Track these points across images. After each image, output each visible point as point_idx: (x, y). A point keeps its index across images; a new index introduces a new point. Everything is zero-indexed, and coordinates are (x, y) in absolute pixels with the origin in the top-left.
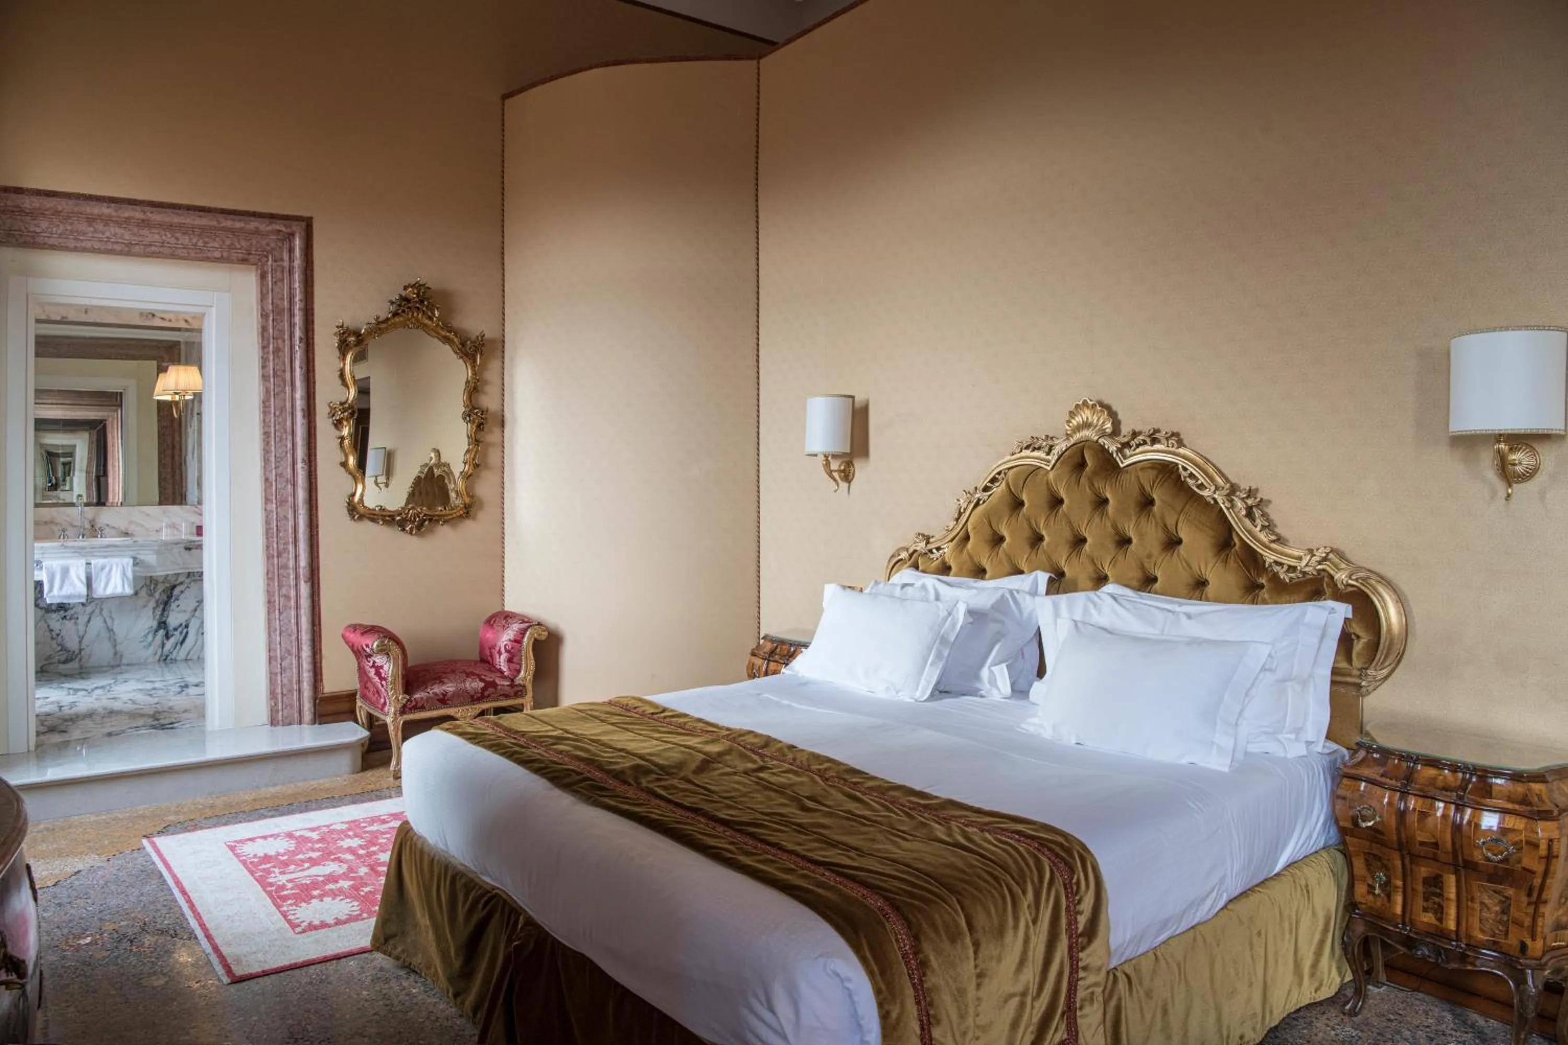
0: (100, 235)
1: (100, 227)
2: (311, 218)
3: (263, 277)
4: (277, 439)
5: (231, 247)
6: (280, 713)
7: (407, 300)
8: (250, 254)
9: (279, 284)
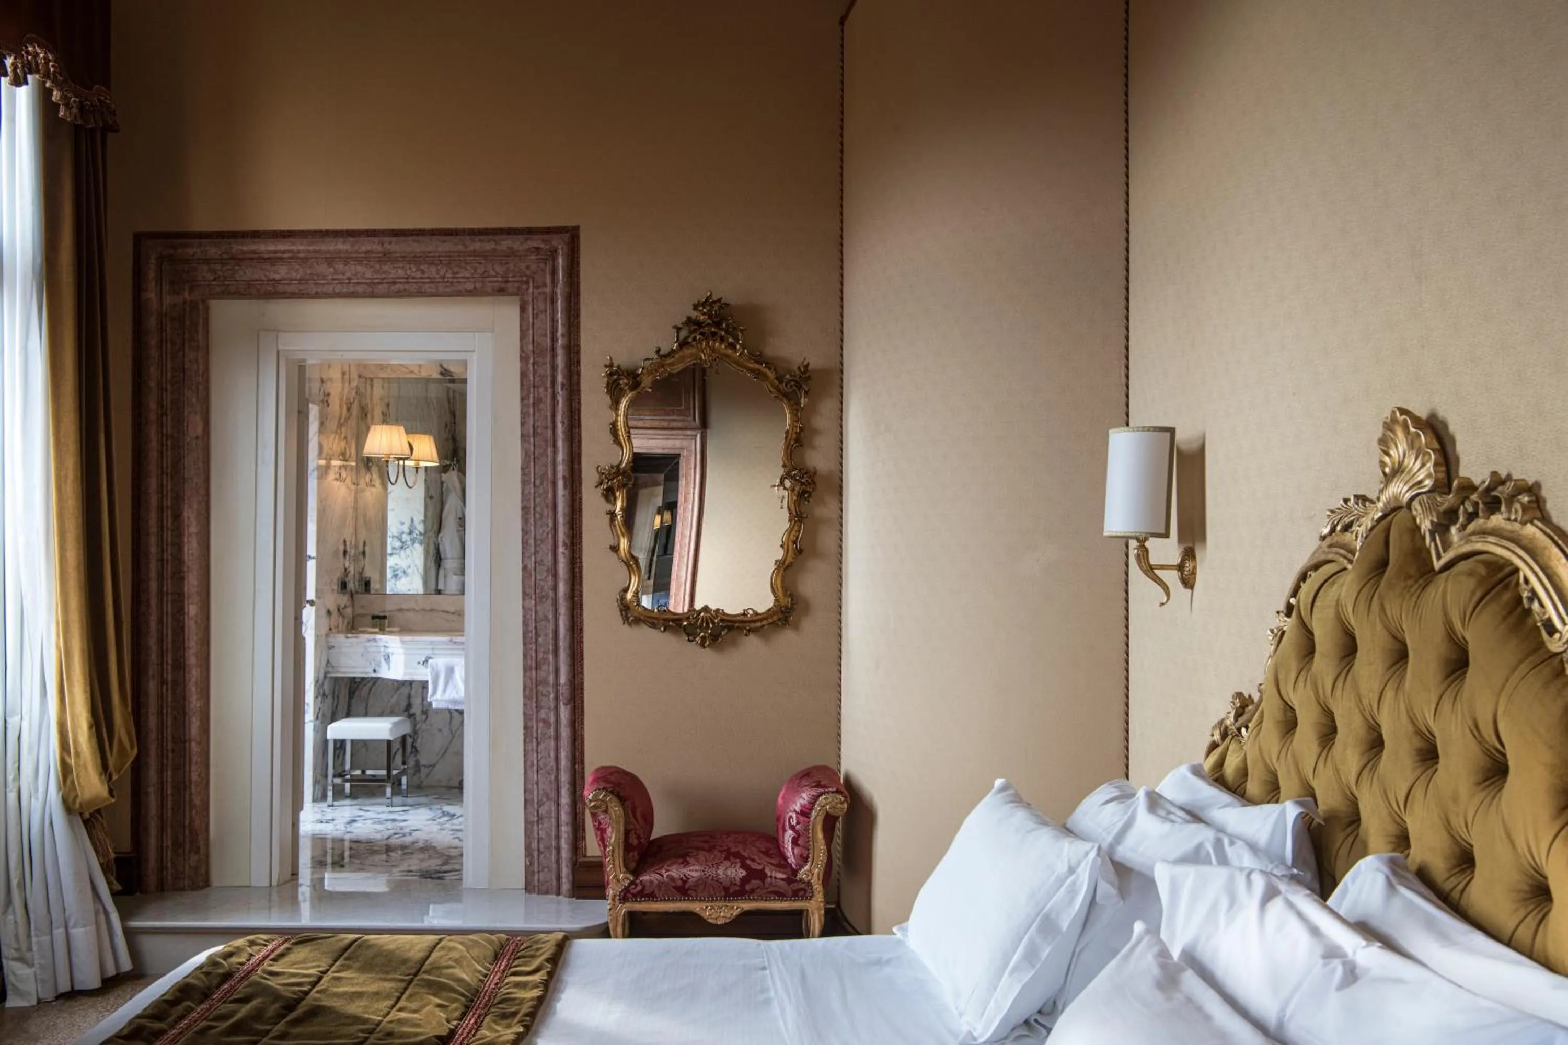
0: (340, 277)
1: (340, 267)
2: (577, 228)
3: (523, 310)
4: (538, 516)
5: (485, 275)
6: (536, 876)
7: (699, 324)
8: (507, 282)
9: (542, 316)
